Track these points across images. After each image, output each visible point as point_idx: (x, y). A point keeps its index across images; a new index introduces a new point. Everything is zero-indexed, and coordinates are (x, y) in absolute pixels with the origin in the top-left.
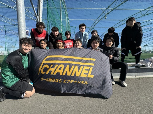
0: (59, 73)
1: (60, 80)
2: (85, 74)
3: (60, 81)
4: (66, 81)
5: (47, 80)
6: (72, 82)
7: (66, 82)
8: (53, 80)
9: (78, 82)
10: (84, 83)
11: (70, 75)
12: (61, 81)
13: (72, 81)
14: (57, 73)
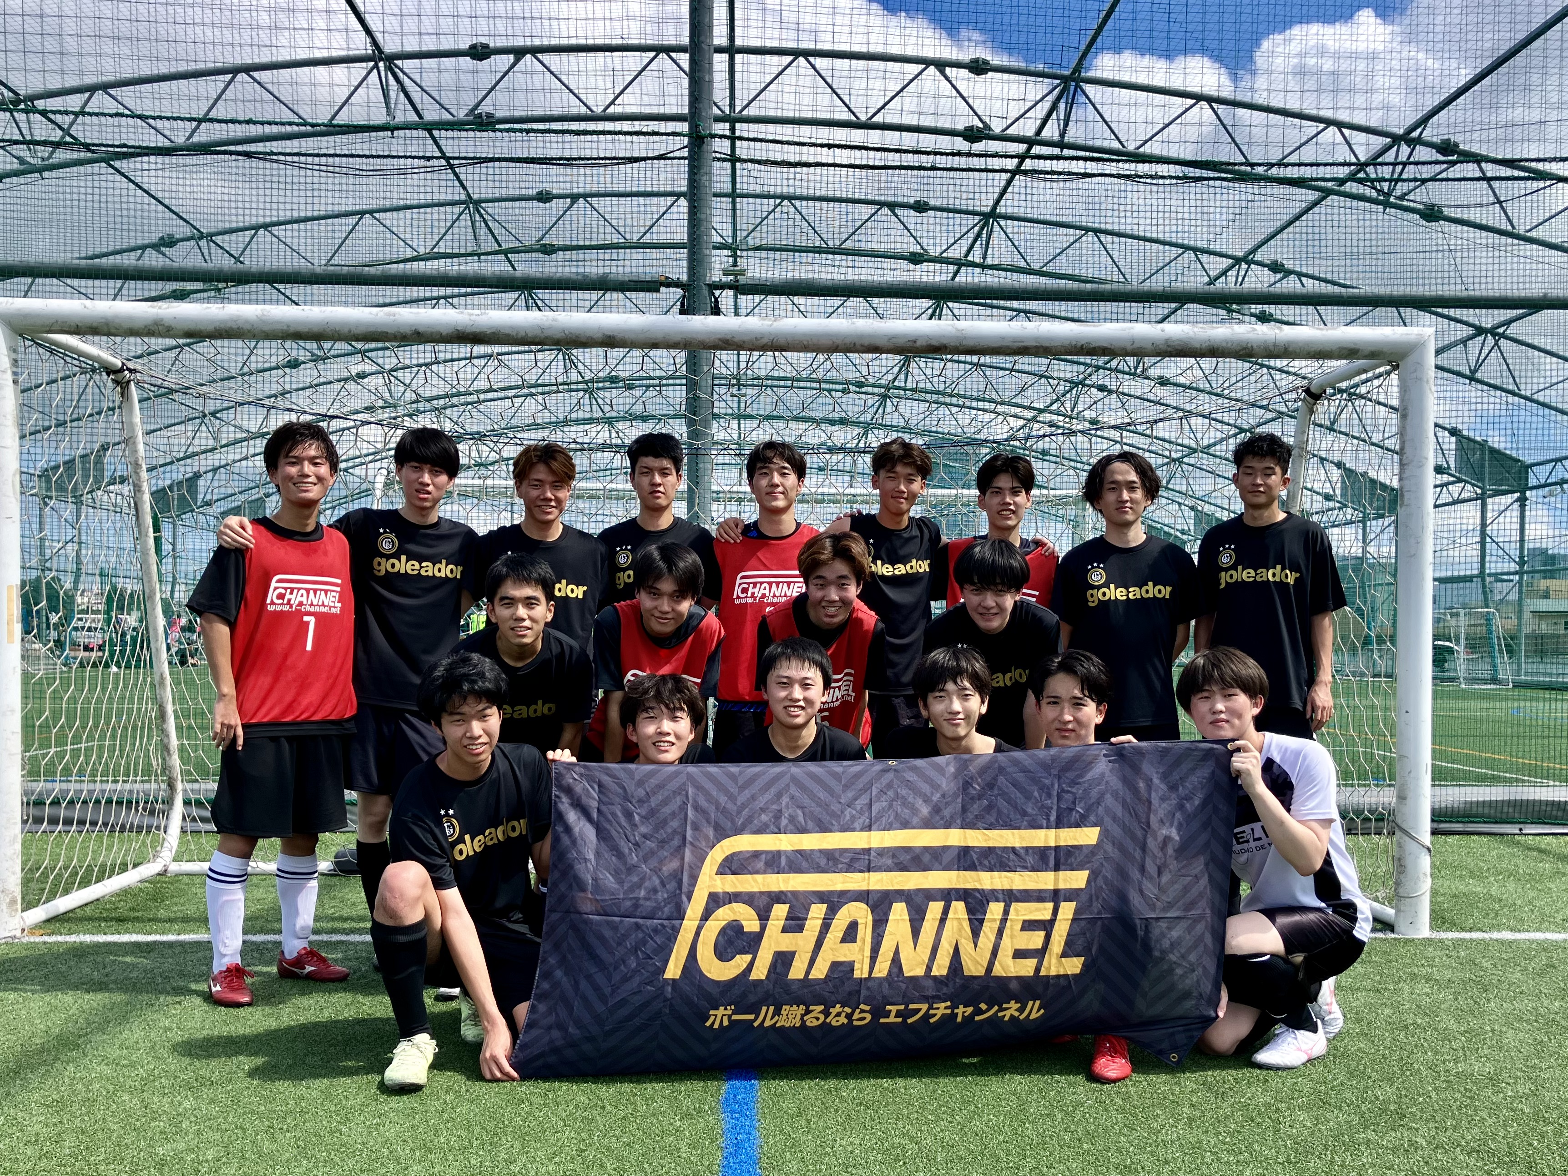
0: (851, 965)
1: (862, 1011)
2: (1019, 954)
3: (863, 1017)
4: (898, 1014)
5: (766, 1017)
6: (939, 1013)
7: (900, 1020)
8: (808, 1012)
9: (982, 1012)
10: (1021, 1010)
11: (920, 972)
12: (869, 1017)
13: (941, 1009)
14: (835, 965)
